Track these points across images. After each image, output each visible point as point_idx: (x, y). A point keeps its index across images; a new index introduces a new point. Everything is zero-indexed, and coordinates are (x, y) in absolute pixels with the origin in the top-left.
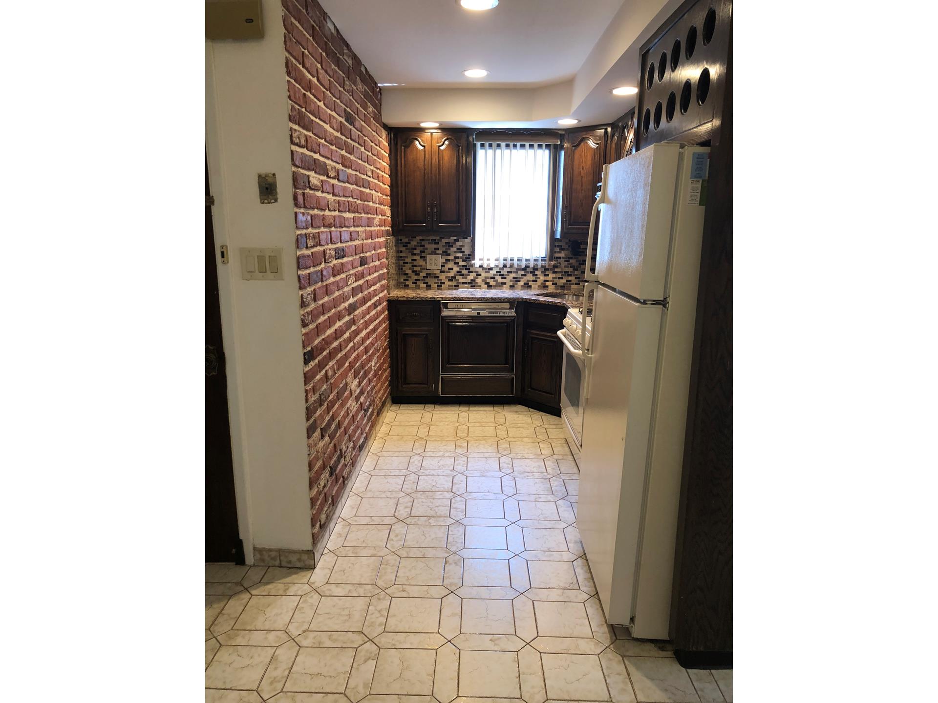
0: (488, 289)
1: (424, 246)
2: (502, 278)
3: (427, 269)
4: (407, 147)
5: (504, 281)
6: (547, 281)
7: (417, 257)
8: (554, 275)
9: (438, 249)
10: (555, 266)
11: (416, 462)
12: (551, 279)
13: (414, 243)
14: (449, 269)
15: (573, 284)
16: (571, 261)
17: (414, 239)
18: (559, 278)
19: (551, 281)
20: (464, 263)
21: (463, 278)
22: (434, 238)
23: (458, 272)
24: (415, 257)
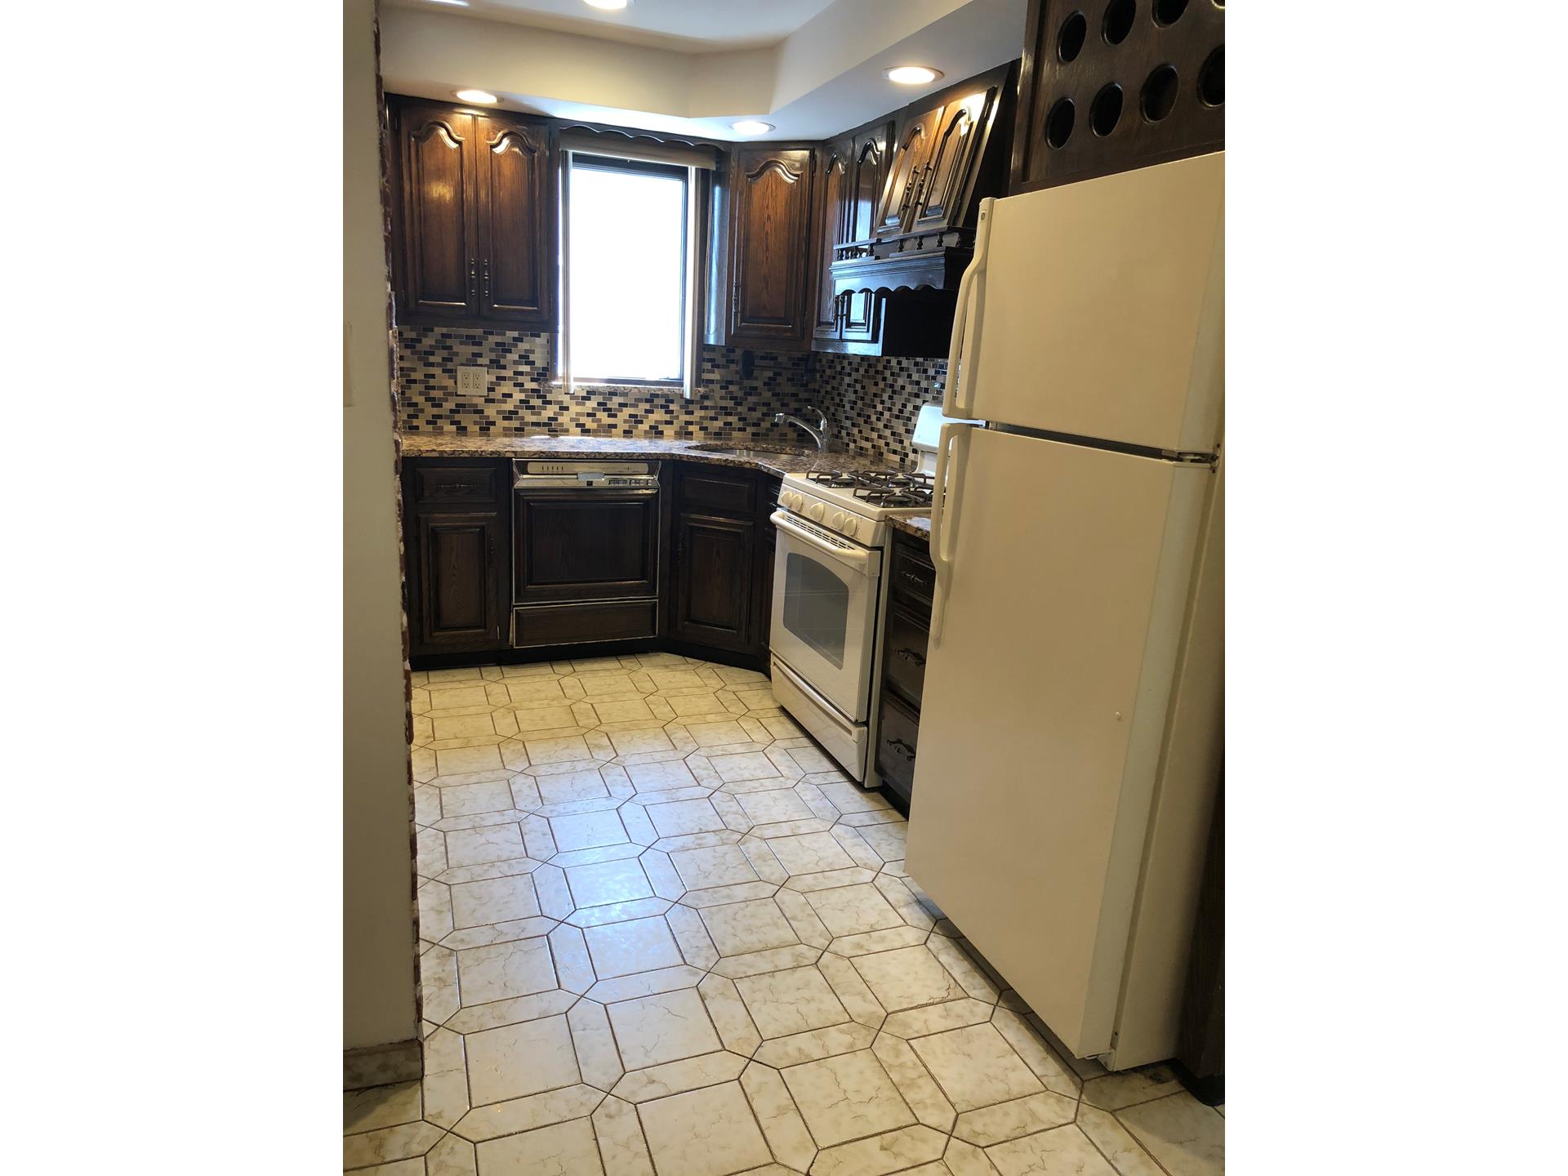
0: (582, 435)
1: (450, 348)
2: (609, 416)
3: (457, 395)
4: (421, 139)
5: (611, 421)
6: (691, 423)
7: (437, 371)
8: (703, 413)
9: (480, 355)
10: (704, 397)
11: (526, 791)
12: (698, 420)
13: (428, 342)
14: (505, 395)
15: (734, 429)
16: (732, 388)
17: (430, 333)
18: (712, 419)
19: (697, 423)
20: (534, 385)
21: (533, 414)
22: (473, 332)
23: (521, 401)
24: (431, 370)
